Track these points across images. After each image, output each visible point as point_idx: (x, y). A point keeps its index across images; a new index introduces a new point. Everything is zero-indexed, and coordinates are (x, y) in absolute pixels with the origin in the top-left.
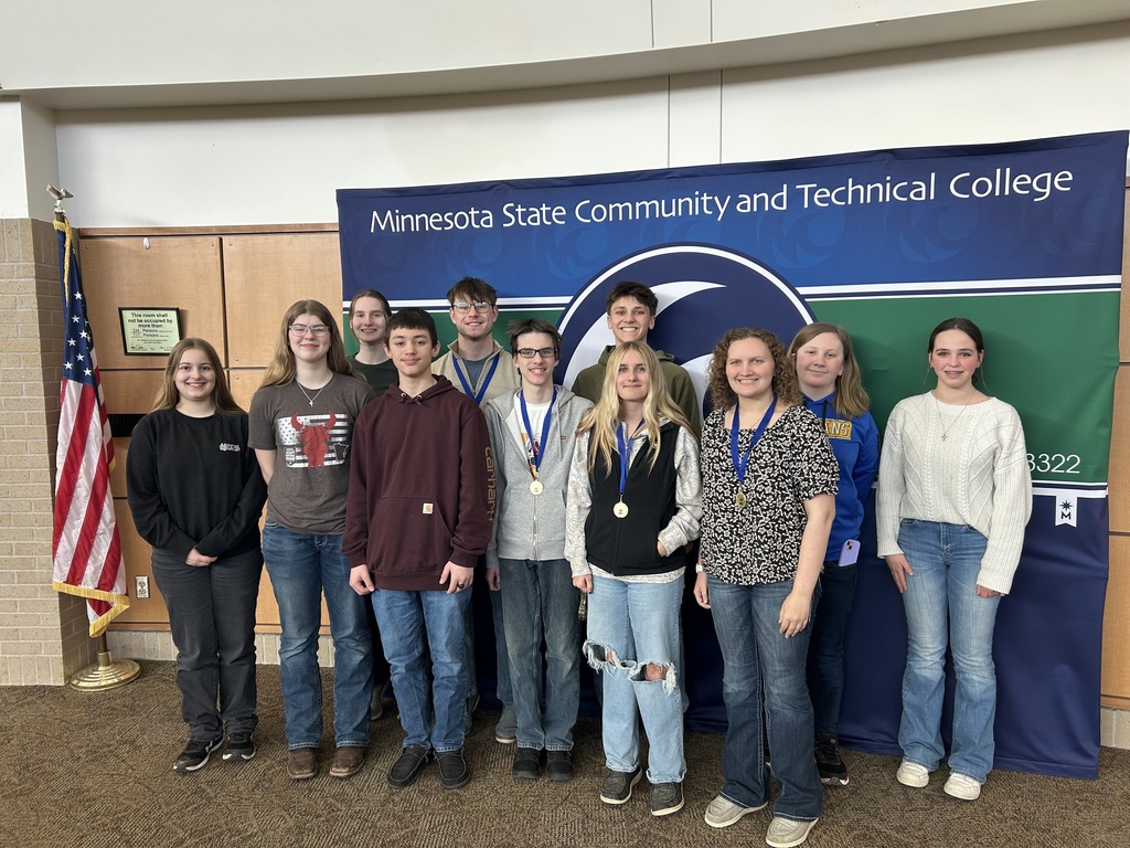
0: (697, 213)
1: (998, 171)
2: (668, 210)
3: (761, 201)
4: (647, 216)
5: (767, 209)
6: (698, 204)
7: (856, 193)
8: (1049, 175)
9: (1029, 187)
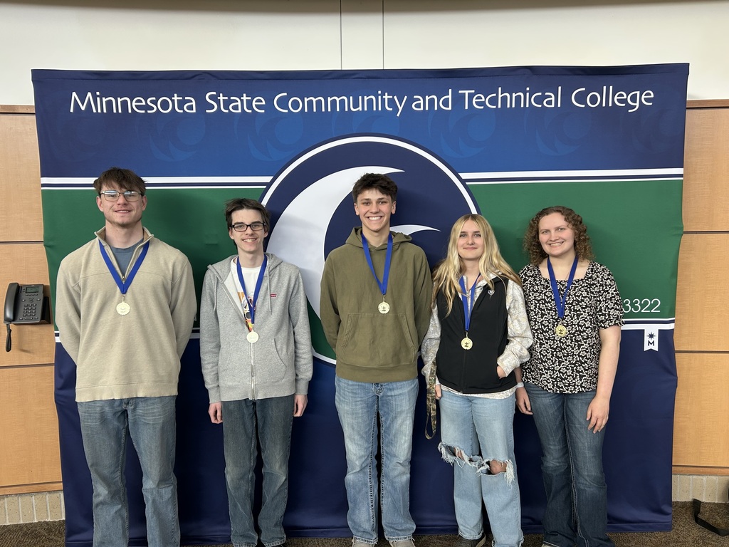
0: (380, 109)
1: (605, 87)
2: (356, 105)
3: (431, 101)
4: (338, 110)
5: (436, 109)
6: (381, 101)
7: (504, 99)
8: (638, 93)
9: (625, 101)
